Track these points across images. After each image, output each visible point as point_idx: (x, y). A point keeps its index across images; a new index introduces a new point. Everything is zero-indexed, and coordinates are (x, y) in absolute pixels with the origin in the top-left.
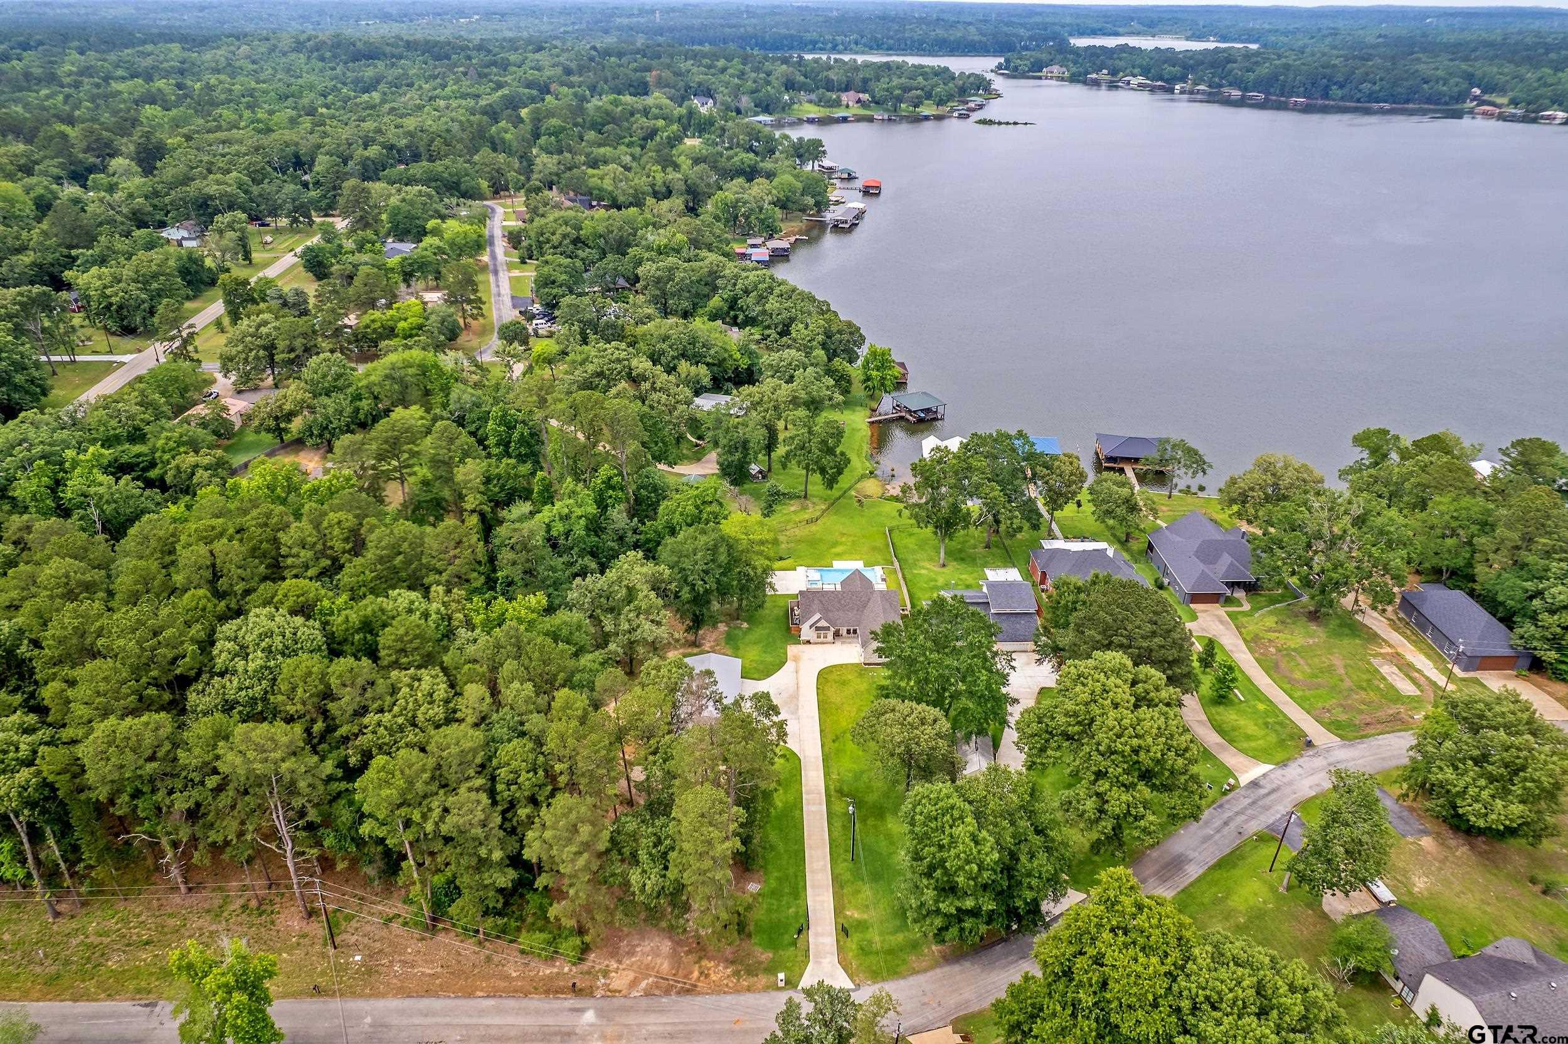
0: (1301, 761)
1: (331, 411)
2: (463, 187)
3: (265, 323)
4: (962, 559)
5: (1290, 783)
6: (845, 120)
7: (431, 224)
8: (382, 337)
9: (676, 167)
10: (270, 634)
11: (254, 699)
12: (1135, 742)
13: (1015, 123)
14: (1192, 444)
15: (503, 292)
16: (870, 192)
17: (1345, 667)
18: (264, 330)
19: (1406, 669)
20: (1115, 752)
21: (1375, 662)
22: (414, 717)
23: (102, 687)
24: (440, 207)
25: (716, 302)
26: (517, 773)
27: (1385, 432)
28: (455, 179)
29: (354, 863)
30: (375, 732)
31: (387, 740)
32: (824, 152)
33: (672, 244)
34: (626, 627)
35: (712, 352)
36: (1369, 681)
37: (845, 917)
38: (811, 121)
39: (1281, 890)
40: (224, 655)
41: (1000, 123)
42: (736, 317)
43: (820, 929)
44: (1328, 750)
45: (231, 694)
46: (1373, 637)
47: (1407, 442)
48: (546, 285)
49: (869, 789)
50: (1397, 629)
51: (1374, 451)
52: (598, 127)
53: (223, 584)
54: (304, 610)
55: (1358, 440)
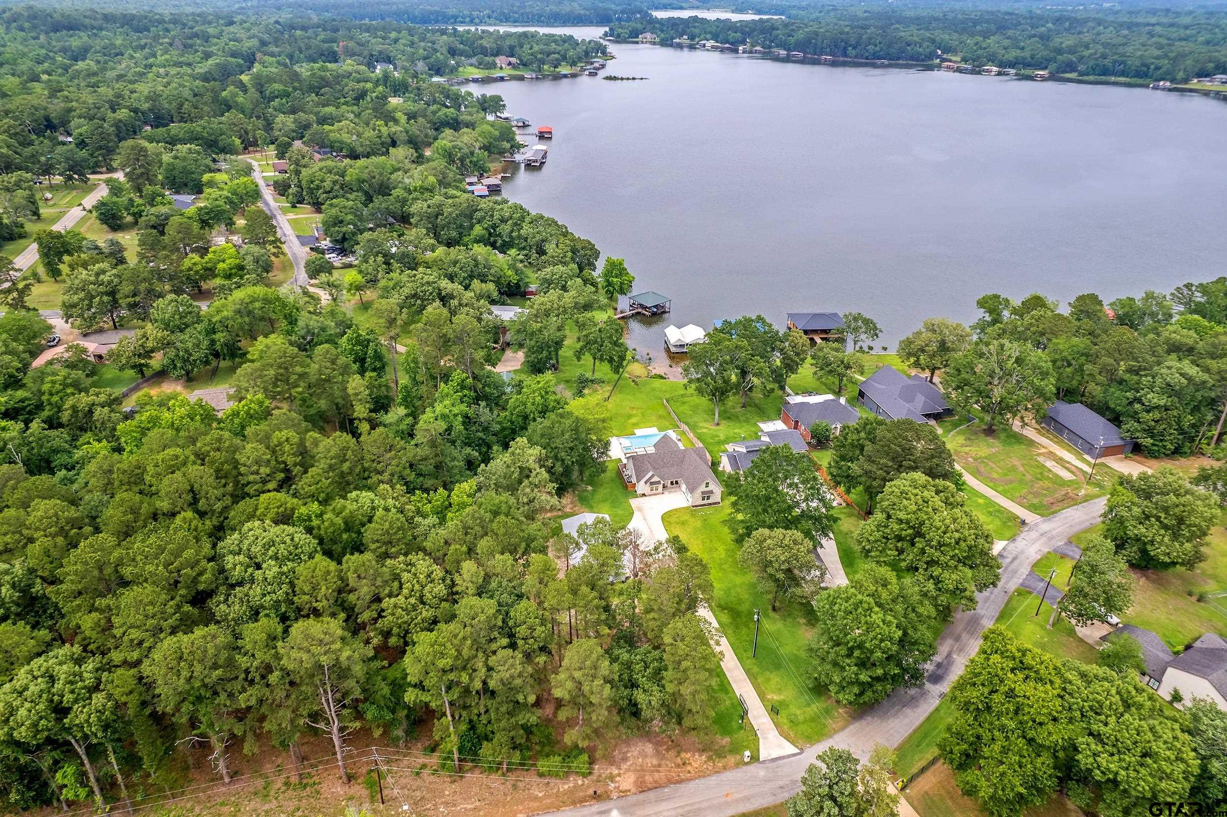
0: (1023, 535)
1: (190, 345)
2: (221, 144)
3: (104, 272)
4: (729, 418)
5: (1022, 552)
6: (502, 79)
7: (206, 177)
8: (204, 278)
9: (396, 121)
10: (272, 543)
11: (278, 602)
12: (957, 535)
13: (634, 79)
14: (867, 315)
15: (287, 233)
16: (544, 136)
17: (1023, 465)
18: (105, 278)
19: (1060, 461)
20: (944, 545)
21: (1041, 459)
22: (421, 597)
23: (150, 610)
24: (208, 161)
25: (478, 230)
26: (532, 629)
27: (997, 297)
28: (213, 138)
29: (387, 727)
30: (393, 614)
31: (406, 618)
32: (504, 106)
33: (426, 185)
34: (525, 500)
35: (492, 271)
36: (1041, 473)
37: (768, 700)
38: (475, 81)
39: (1048, 627)
40: (238, 567)
41: (622, 79)
42: (495, 242)
43: (755, 713)
44: (1036, 525)
45: (256, 601)
46: (1031, 443)
47: (1016, 302)
48: (335, 225)
49: (740, 602)
50: (1043, 435)
51: (991, 312)
52: (316, 89)
53: (202, 504)
54: (284, 518)
55: (981, 304)
